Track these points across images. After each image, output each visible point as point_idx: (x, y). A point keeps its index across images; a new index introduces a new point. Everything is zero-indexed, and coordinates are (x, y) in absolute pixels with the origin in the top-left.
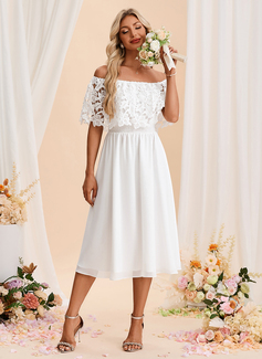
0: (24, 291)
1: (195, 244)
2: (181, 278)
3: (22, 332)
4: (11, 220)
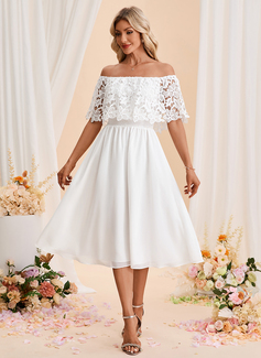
0: (41, 280)
1: (206, 234)
2: (191, 267)
3: (36, 321)
4: (30, 210)
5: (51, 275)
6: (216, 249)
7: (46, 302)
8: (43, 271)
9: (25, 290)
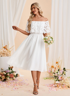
0: (10, 73)
1: (53, 62)
2: (49, 70)
3: (9, 84)
4: (7, 55)
5: (13, 72)
6: (55, 65)
7: (11, 79)
8: (11, 71)
9: (6, 76)
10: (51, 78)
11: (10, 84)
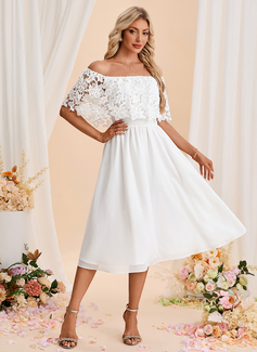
0: (27, 278)
2: (182, 268)
3: (22, 321)
4: (18, 206)
7: (32, 301)
9: (12, 288)
10: (188, 299)
11: (26, 320)
